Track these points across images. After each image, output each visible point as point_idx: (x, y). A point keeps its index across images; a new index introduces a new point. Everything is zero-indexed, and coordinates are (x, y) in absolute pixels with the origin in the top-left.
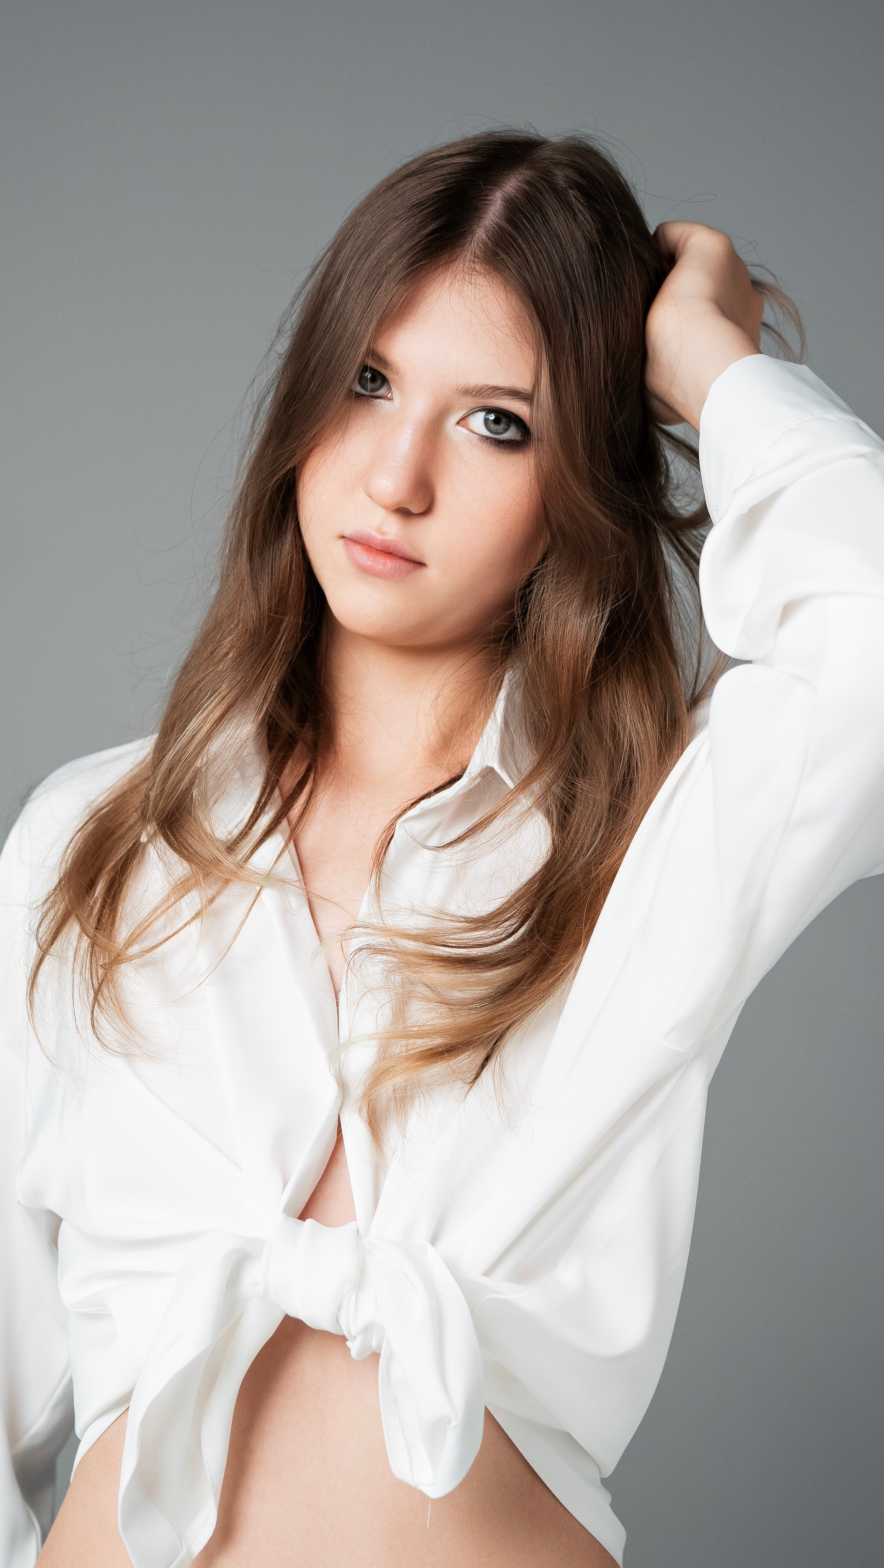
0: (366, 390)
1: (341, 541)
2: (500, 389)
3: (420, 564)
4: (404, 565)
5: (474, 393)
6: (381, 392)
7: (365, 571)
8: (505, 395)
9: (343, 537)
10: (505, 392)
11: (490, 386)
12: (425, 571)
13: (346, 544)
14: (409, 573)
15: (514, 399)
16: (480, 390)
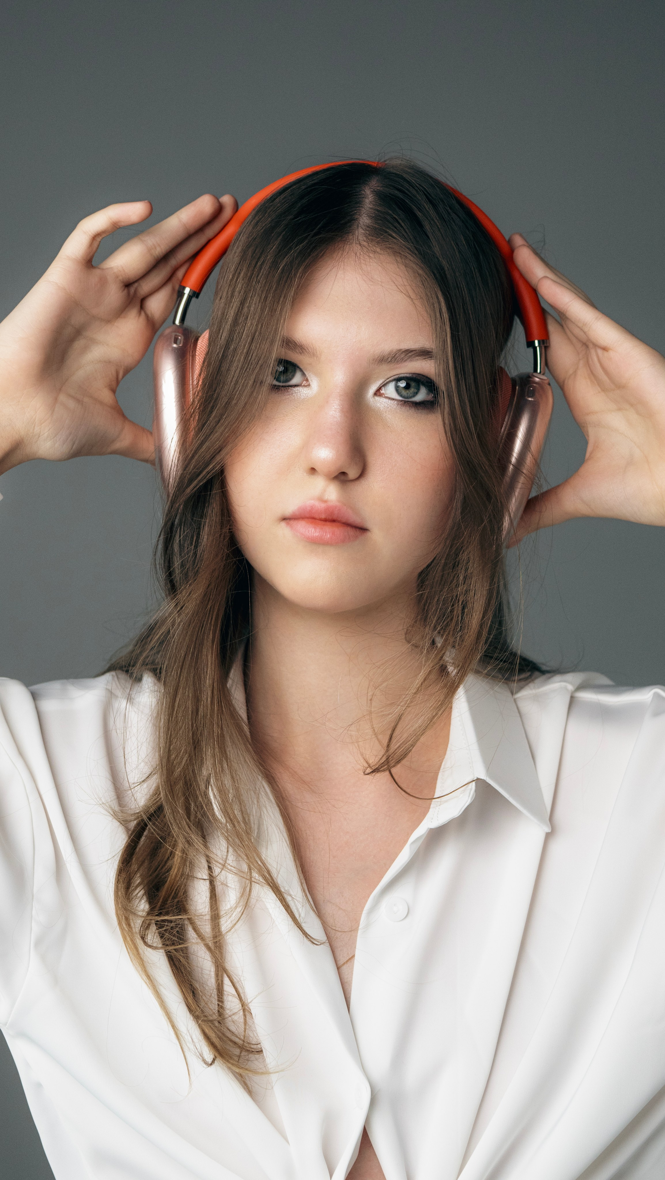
0: (280, 382)
1: (283, 524)
2: (412, 351)
3: (362, 530)
4: (351, 532)
5: (390, 359)
6: (294, 381)
7: (315, 542)
8: (417, 356)
9: (284, 519)
10: (417, 353)
11: (403, 350)
12: (368, 534)
13: (288, 524)
14: (356, 537)
15: (425, 358)
16: (395, 356)
